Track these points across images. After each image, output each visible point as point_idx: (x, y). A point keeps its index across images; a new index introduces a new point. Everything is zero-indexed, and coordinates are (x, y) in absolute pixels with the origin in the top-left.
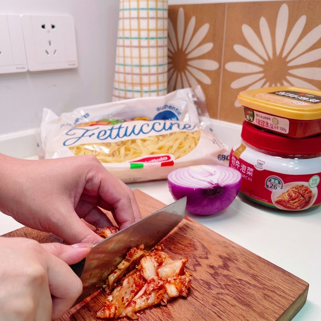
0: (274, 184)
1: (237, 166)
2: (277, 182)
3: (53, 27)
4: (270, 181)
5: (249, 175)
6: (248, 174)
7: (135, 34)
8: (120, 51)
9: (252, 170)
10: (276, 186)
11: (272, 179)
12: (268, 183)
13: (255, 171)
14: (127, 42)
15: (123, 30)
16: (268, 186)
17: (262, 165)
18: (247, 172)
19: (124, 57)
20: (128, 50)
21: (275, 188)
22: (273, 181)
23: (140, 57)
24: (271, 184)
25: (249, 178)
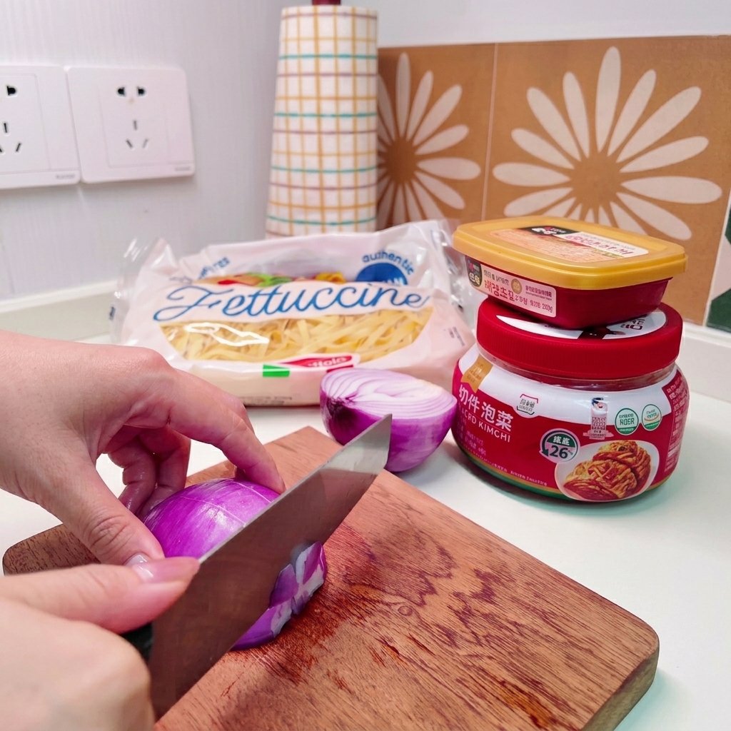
0: (560, 447)
1: (472, 408)
2: (566, 441)
3: (141, 91)
4: (551, 440)
5: (503, 428)
6: (501, 426)
7: (310, 107)
8: (280, 141)
9: (509, 417)
10: (564, 451)
11: (557, 435)
12: (548, 445)
13: (517, 420)
14: (294, 124)
15: (287, 98)
16: (546, 452)
17: (532, 405)
18: (497, 420)
19: (288, 153)
20: (295, 139)
21: (563, 455)
22: (557, 439)
23: (320, 154)
24: (553, 446)
25: (504, 435)
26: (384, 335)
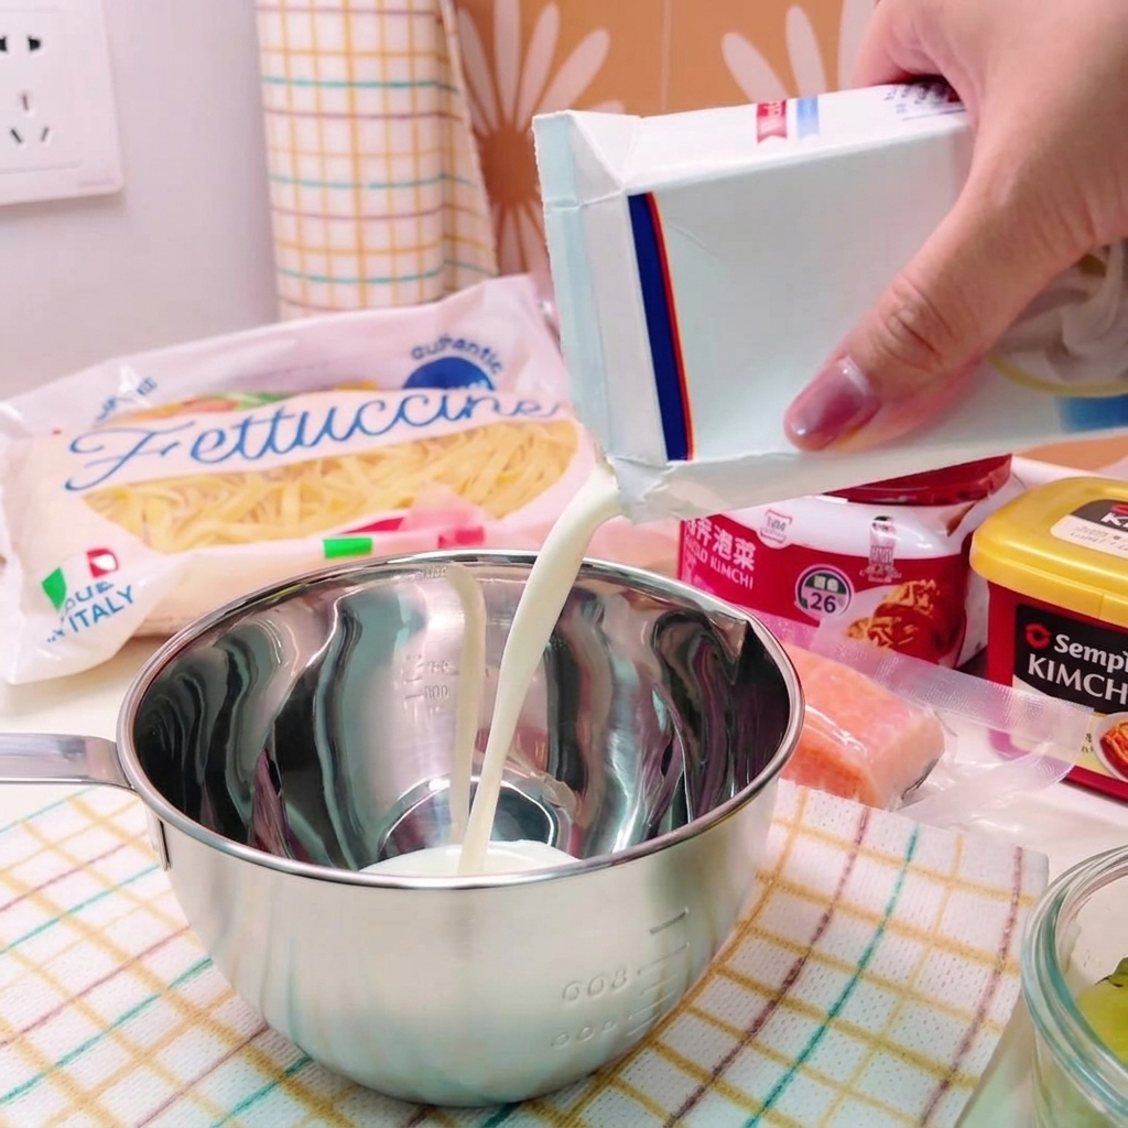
0: (824, 595)
1: (703, 536)
2: (833, 585)
4: (811, 584)
5: (743, 567)
6: (740, 564)
7: (334, 69)
8: (278, 129)
9: (751, 547)
10: (830, 600)
11: (820, 575)
12: (807, 593)
14: (304, 99)
15: (287, 52)
16: (805, 604)
17: (783, 527)
18: (735, 555)
19: (294, 152)
20: (307, 129)
21: (830, 607)
22: (819, 582)
24: (814, 594)
25: (744, 577)
26: (506, 468)
